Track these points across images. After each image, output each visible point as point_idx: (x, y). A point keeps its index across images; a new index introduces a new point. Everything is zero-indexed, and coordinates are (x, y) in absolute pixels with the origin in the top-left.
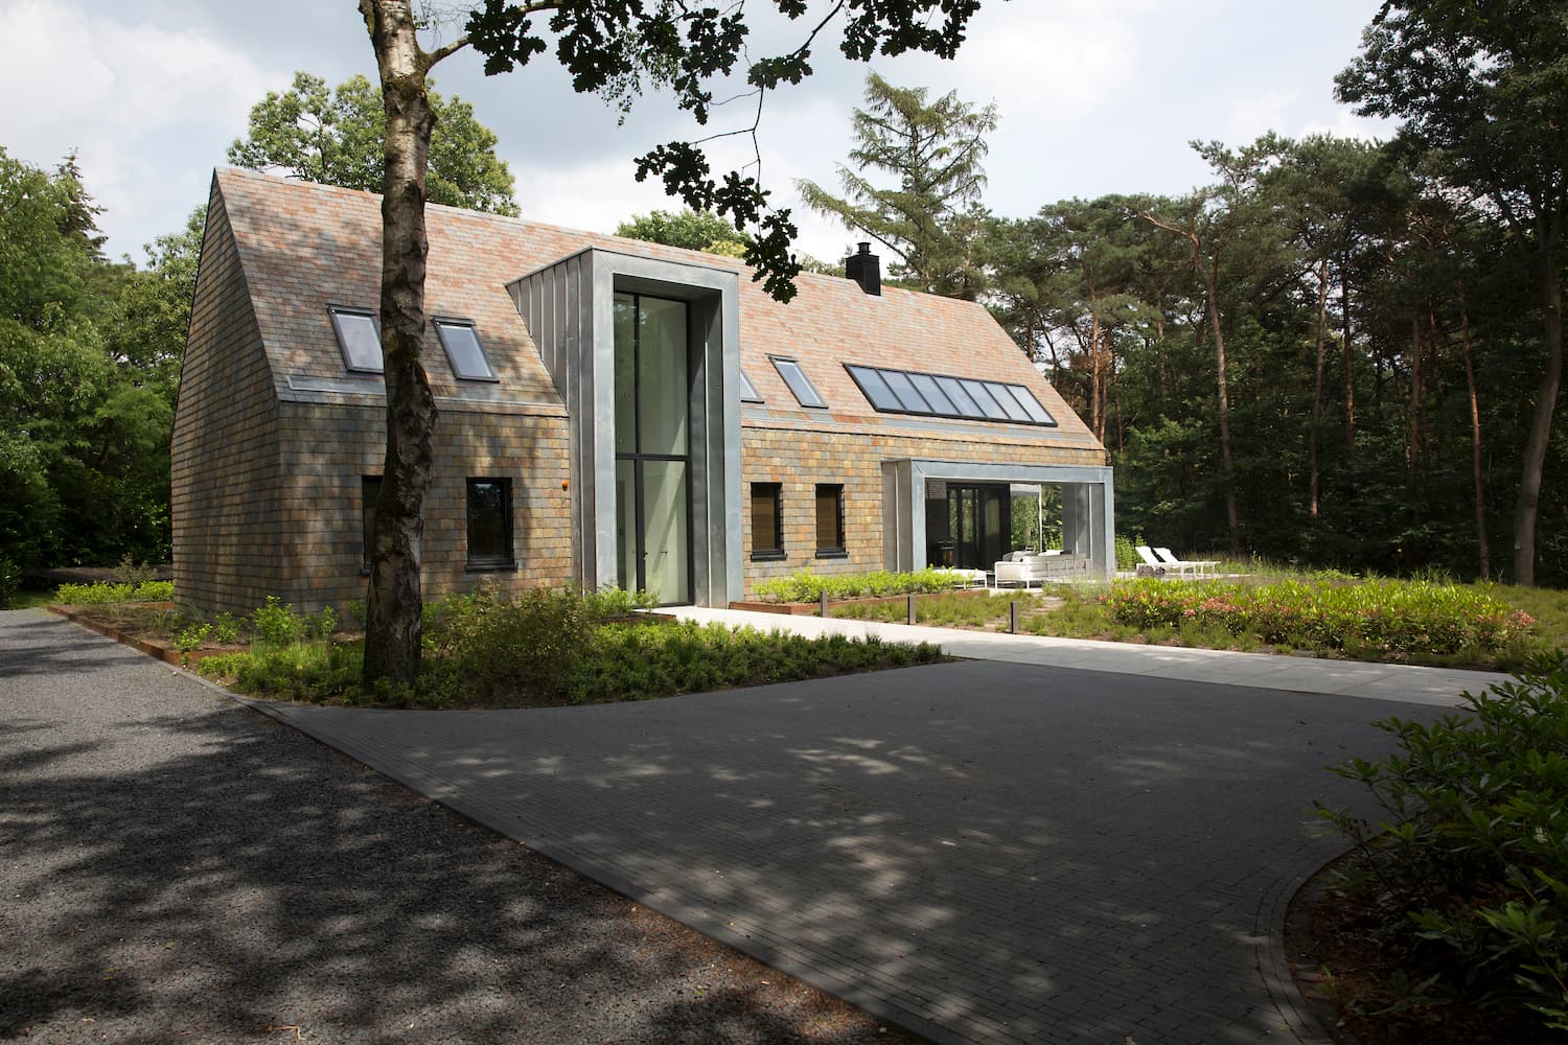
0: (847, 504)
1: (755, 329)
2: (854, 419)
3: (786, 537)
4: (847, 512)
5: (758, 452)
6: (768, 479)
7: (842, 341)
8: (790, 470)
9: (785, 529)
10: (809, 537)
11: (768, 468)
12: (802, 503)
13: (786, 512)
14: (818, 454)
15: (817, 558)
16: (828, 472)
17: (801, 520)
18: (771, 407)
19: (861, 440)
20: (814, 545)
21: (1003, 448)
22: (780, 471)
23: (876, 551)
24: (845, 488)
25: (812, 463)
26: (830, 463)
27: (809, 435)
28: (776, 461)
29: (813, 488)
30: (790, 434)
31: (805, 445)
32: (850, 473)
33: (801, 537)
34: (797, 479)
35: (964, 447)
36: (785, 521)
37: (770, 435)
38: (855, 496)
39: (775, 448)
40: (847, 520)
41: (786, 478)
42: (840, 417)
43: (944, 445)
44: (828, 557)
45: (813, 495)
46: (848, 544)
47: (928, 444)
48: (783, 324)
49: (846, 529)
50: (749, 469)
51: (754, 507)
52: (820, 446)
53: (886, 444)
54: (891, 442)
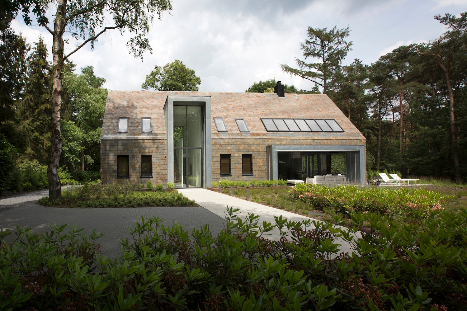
0: (253, 160)
2: (258, 134)
3: (232, 170)
4: (253, 162)
5: (223, 146)
6: (226, 153)
7: (264, 112)
8: (233, 151)
9: (232, 167)
10: (240, 170)
11: (226, 150)
12: (237, 160)
13: (232, 162)
14: (243, 145)
15: (242, 176)
16: (247, 150)
17: (237, 165)
18: (230, 133)
19: (259, 141)
20: (241, 172)
21: (316, 141)
22: (230, 151)
23: (264, 174)
24: (253, 155)
25: (241, 148)
26: (247, 148)
27: (240, 140)
28: (229, 148)
29: (241, 155)
30: (233, 140)
31: (239, 143)
32: (255, 150)
33: (237, 169)
34: (236, 153)
35: (299, 141)
36: (231, 165)
37: (227, 141)
38: (256, 157)
39: (229, 144)
40: (253, 165)
41: (232, 153)
42: (253, 134)
43: (291, 141)
44: (246, 176)
45: (241, 157)
46: (254, 171)
47: (285, 141)
49: (253, 167)
50: (220, 150)
51: (222, 161)
52: (244, 143)
53: (268, 141)
54: (270, 141)
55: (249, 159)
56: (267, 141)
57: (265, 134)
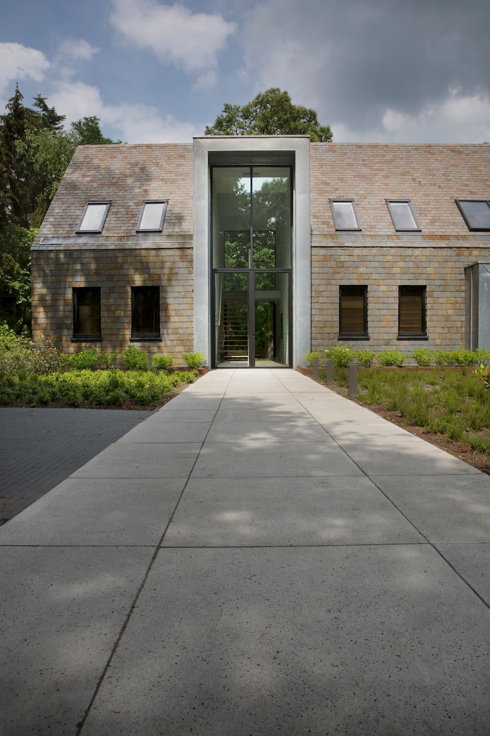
0: (428, 300)
1: (386, 185)
2: (443, 237)
3: (370, 324)
4: (428, 306)
5: (346, 264)
6: (355, 283)
7: (467, 185)
8: (374, 276)
9: (369, 319)
10: (392, 324)
11: (355, 275)
12: (386, 300)
13: (370, 306)
14: (402, 264)
15: (398, 339)
16: (411, 276)
17: (384, 312)
18: (367, 233)
19: (444, 252)
20: (396, 330)
22: (366, 276)
23: (459, 336)
24: (428, 289)
25: (395, 270)
26: (412, 271)
27: (393, 250)
28: (362, 270)
29: (396, 289)
30: (375, 251)
31: (389, 258)
32: (433, 277)
33: (384, 324)
34: (381, 282)
36: (369, 313)
37: (357, 252)
38: (436, 294)
39: (363, 260)
40: (428, 312)
41: (372, 282)
42: (432, 237)
44: (409, 339)
45: (396, 294)
46: (429, 330)
48: (414, 180)
49: (428, 319)
50: (338, 276)
51: (343, 303)
52: (404, 258)
53: (470, 255)
54: (475, 252)
55: (418, 299)
56: (466, 253)
57: (464, 237)
